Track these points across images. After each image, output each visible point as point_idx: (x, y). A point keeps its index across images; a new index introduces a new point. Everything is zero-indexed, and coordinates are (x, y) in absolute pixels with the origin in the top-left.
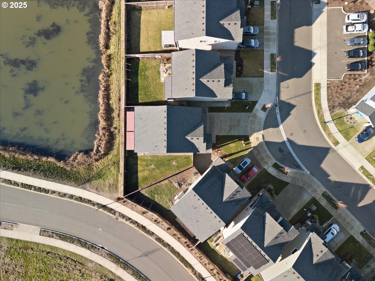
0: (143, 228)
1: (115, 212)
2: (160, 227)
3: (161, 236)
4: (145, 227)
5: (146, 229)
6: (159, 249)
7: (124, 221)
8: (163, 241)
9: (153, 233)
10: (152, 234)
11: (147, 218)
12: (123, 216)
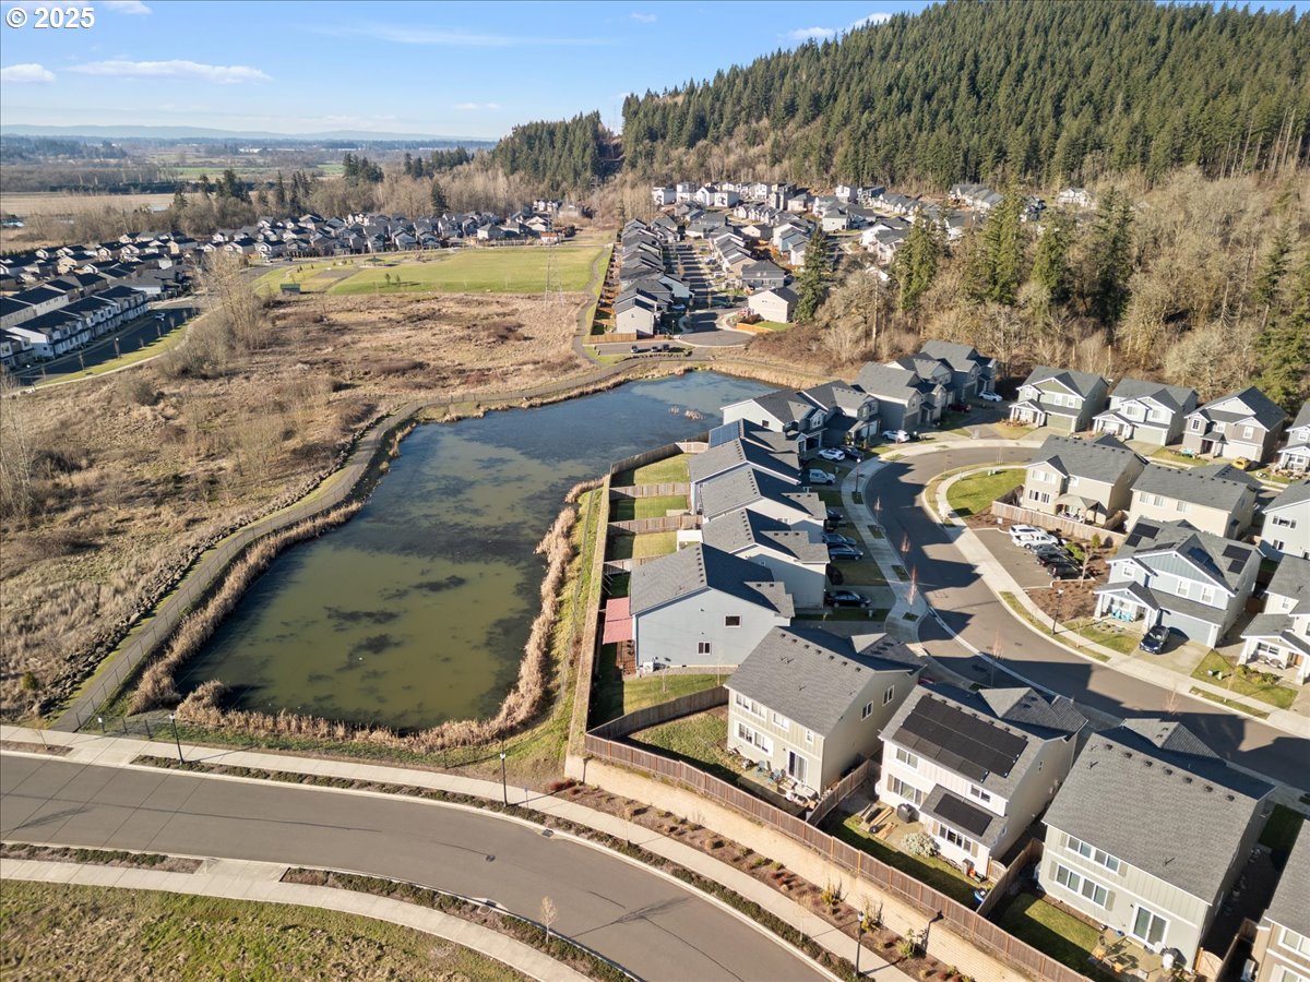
0: (634, 849)
1: (544, 816)
2: (686, 843)
3: (690, 866)
4: (637, 846)
5: (640, 850)
6: (686, 899)
7: (570, 836)
8: (699, 877)
9: (664, 859)
10: (660, 861)
11: (644, 826)
12: (568, 825)
